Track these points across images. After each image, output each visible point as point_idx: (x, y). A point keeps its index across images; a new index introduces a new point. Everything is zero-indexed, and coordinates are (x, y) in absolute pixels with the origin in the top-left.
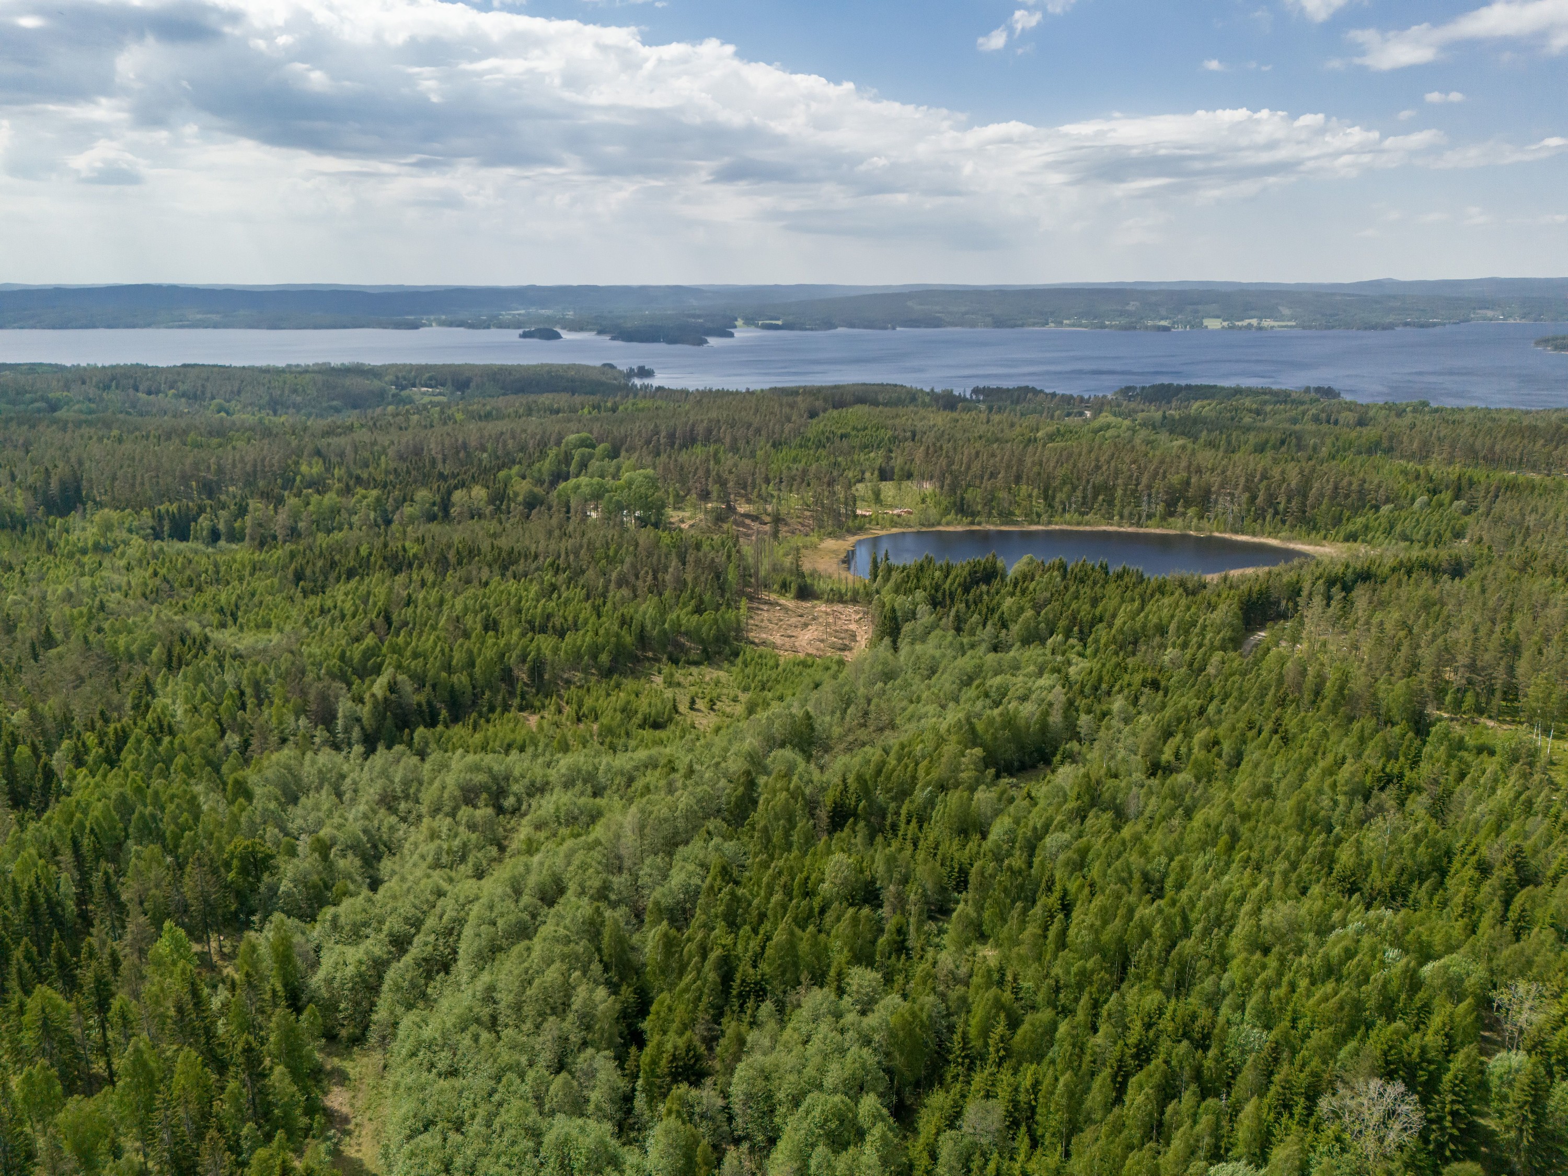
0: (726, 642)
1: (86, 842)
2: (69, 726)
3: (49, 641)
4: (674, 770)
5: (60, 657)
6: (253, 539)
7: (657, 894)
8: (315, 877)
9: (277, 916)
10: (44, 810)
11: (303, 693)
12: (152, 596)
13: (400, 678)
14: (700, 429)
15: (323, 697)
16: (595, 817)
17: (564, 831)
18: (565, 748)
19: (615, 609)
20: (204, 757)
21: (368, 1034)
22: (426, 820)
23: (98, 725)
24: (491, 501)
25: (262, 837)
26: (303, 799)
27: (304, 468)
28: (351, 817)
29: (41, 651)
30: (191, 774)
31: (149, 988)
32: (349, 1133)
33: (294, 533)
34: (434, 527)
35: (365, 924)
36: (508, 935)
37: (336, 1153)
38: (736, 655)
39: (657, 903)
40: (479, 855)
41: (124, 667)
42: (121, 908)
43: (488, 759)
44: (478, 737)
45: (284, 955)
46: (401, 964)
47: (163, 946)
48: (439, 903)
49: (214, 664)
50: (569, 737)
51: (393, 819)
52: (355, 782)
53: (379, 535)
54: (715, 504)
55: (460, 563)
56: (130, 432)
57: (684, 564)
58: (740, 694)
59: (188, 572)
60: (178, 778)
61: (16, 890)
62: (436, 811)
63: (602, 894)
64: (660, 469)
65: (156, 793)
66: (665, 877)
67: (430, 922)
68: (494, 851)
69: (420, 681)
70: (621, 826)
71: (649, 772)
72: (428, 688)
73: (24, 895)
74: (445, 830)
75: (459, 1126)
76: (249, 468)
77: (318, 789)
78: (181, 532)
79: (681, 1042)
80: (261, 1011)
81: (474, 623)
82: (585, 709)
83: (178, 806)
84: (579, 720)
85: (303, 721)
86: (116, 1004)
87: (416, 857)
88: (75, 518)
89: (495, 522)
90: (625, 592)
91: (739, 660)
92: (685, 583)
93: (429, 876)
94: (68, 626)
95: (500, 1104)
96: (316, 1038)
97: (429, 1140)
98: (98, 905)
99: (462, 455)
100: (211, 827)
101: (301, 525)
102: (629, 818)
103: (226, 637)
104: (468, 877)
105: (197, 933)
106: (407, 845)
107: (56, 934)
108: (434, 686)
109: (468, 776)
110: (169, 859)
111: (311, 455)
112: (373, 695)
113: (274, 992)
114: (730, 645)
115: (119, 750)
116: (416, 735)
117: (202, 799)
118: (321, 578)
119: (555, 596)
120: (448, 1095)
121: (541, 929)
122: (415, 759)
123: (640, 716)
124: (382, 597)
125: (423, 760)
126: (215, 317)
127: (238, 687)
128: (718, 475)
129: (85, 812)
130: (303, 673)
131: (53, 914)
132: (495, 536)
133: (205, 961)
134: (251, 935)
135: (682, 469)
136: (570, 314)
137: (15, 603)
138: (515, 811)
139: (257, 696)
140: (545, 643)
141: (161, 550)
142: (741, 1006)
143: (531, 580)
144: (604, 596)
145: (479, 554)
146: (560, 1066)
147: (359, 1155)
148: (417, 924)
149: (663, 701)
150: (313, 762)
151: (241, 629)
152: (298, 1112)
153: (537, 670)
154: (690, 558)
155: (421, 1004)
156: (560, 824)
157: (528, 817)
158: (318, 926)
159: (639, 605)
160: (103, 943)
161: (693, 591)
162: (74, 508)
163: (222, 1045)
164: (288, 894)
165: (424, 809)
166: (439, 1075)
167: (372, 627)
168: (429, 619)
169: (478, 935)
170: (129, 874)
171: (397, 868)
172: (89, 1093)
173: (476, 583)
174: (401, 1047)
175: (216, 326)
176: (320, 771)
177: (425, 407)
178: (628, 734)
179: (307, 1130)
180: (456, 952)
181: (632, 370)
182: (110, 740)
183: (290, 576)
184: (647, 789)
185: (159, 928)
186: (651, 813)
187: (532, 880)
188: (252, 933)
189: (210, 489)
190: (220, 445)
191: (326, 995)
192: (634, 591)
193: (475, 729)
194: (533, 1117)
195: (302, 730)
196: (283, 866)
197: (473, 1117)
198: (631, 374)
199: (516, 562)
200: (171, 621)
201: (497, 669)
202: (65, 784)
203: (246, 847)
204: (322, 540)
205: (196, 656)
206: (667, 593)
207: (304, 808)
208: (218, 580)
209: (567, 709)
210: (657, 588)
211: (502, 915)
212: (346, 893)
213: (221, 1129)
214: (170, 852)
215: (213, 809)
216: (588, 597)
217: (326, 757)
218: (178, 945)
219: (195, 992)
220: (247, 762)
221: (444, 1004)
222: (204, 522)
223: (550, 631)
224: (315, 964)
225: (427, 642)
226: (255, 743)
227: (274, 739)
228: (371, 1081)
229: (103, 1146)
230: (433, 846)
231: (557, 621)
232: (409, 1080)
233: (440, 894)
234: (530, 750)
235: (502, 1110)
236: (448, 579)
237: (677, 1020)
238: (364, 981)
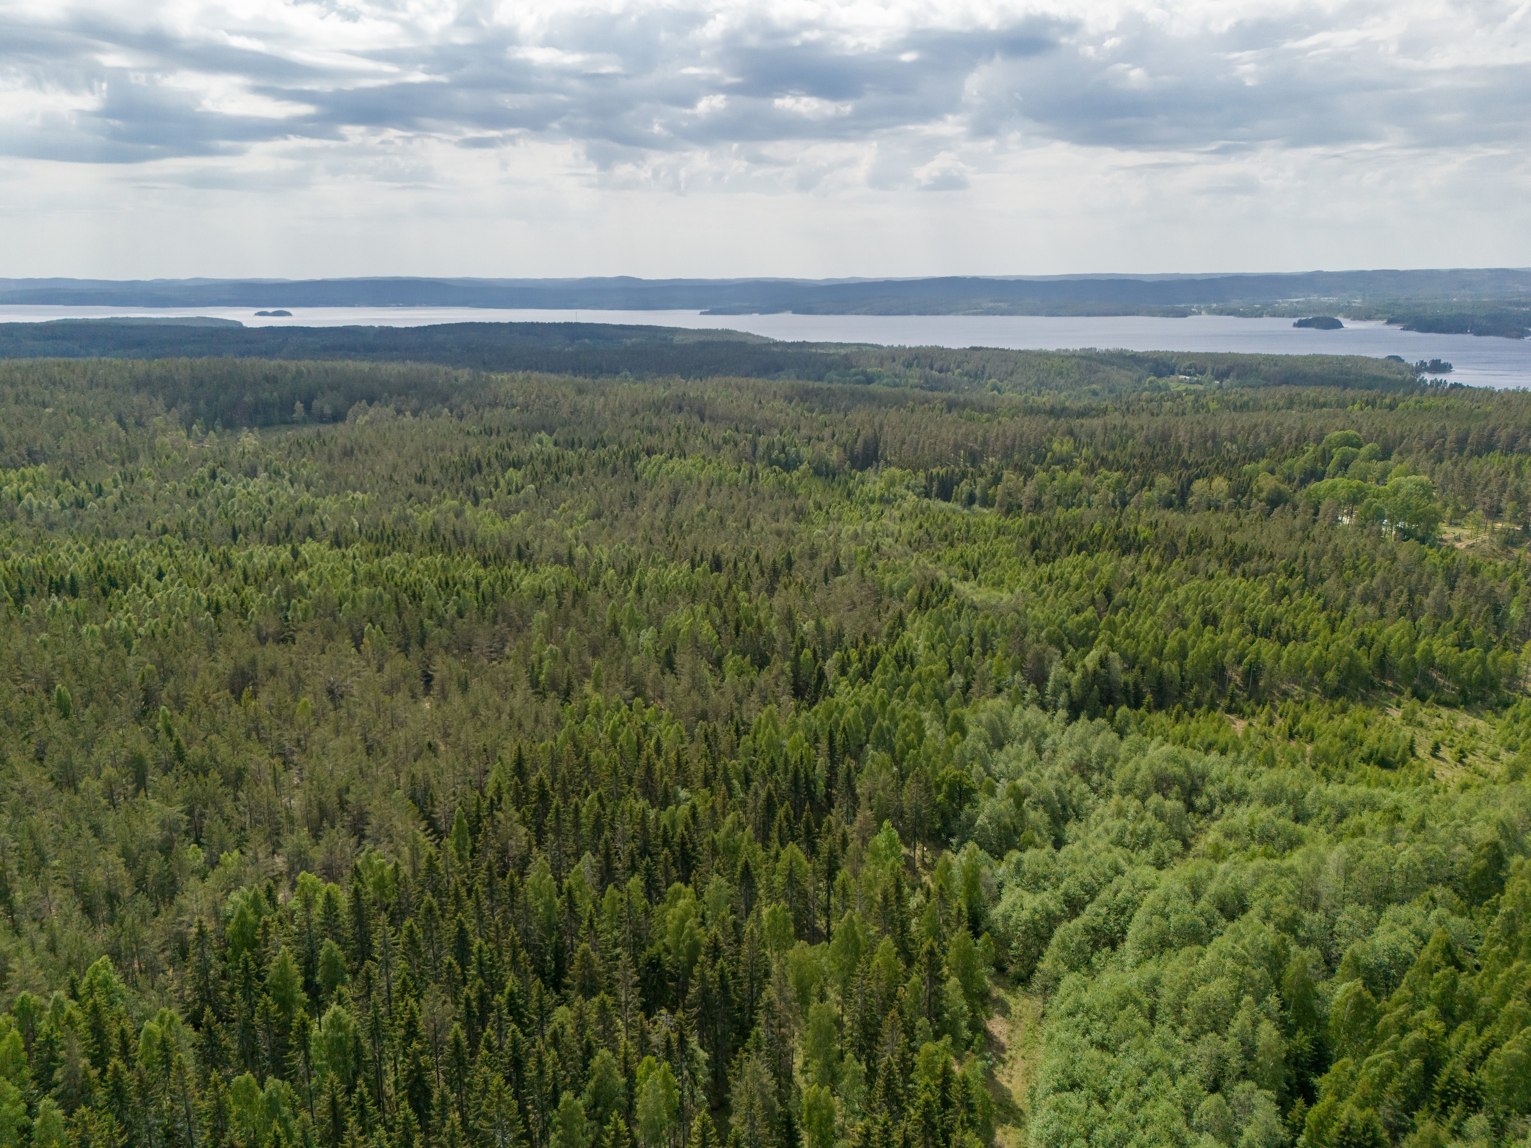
0: (1494, 687)
1: (839, 737)
2: (840, 641)
3: (837, 570)
4: (1399, 818)
5: (843, 584)
6: (1001, 506)
7: (1356, 946)
8: (1008, 820)
9: (971, 845)
10: (814, 703)
11: (1023, 652)
12: (915, 545)
13: (1112, 654)
14: (1503, 435)
15: (1039, 658)
16: (1294, 843)
17: (1255, 847)
18: (1271, 762)
19: (1354, 625)
20: (934, 690)
21: (1033, 979)
22: (1116, 797)
23: (861, 644)
24: (1233, 494)
25: (969, 771)
26: (1007, 747)
27: (1056, 446)
28: (1047, 774)
29: (830, 577)
30: (922, 702)
31: (866, 872)
32: (1003, 1062)
33: (1037, 505)
34: (1171, 516)
35: (1045, 878)
36: (1178, 933)
37: (989, 1074)
38: (1507, 706)
39: (1355, 958)
40: (1163, 845)
41: (886, 600)
42: (855, 798)
43: (1187, 753)
44: (1179, 729)
45: (973, 882)
46: (1071, 926)
47: (880, 840)
48: (1116, 880)
49: (955, 611)
50: (1277, 752)
51: (1084, 787)
52: (1054, 743)
53: (1113, 515)
54: (1506, 525)
55: (1189, 552)
56: (922, 404)
57: (1452, 588)
58: (1503, 752)
59: (945, 528)
60: (911, 703)
61: (786, 761)
62: (1127, 790)
63: (1290, 926)
64: (1439, 478)
65: (893, 710)
66: (1369, 932)
67: (1105, 895)
68: (1178, 846)
69: (1131, 662)
70: (1323, 861)
71: (1366, 813)
72: (1137, 670)
73: (791, 767)
74: (1132, 811)
75: (1103, 1099)
76: (1008, 442)
77: (1022, 741)
78: (945, 494)
79: (1360, 1116)
80: (947, 923)
81: (1193, 616)
82: (1300, 727)
83: (908, 726)
84: (1291, 737)
85: (1018, 677)
86: (840, 876)
87: (1100, 828)
88: (870, 472)
89: (1232, 515)
90: (1371, 610)
91: (1509, 713)
92: (1449, 612)
93: (1110, 851)
94: (852, 559)
95: (1147, 1098)
96: (987, 965)
97: (1073, 1100)
98: (839, 791)
99: (1209, 444)
100: (930, 750)
101: (1045, 498)
102: (1334, 855)
103: (965, 589)
104: (1147, 863)
105: (909, 838)
106: (1093, 816)
107: (807, 806)
108: (1143, 670)
109: (1164, 765)
110: (895, 769)
111: (1064, 435)
112: (1084, 666)
113: (960, 910)
114: (1499, 693)
115: (872, 667)
116: (1119, 712)
117: (927, 724)
118: (1054, 549)
119: (1285, 601)
120: (1096, 1066)
121: (1216, 940)
122: (1114, 736)
123: (1365, 749)
124: (1107, 576)
125: (1121, 738)
126: (1004, 305)
127: (969, 635)
128: (1517, 491)
129: (841, 713)
130: (1025, 633)
131: (808, 788)
132: (1230, 530)
133: (909, 862)
134: (948, 853)
135: (1469, 479)
136: (1357, 302)
137: (819, 536)
138: (1206, 812)
139: (983, 646)
140: (1267, 649)
141: (928, 507)
142: (1444, 1107)
143: (1262, 581)
144: (1344, 609)
145: (1210, 546)
146: (1215, 1088)
147: (1009, 1086)
148: (1092, 893)
149: (1396, 739)
150: (1021, 716)
151: (979, 584)
152: (964, 1024)
153: (1253, 674)
154: (1462, 583)
155: (1084, 970)
156: (1253, 838)
157: (1219, 823)
158: (1004, 865)
159: (1385, 626)
160: (839, 824)
161: (1457, 623)
162: (870, 465)
163: (912, 941)
164: (983, 829)
165: (1115, 786)
166: (1092, 1043)
167: (1093, 602)
168: (1149, 602)
169: (1150, 923)
170: (865, 772)
171: (1081, 834)
172: (812, 943)
173: (1201, 574)
174: (1061, 1001)
175: (1003, 313)
176: (1026, 725)
177: (1179, 395)
178: (1347, 765)
179: (969, 1043)
180: (1125, 933)
181: (1423, 364)
182: (867, 660)
183: (1028, 542)
184: (1361, 830)
185: (880, 825)
186: (1361, 857)
187: (1213, 887)
188: (949, 853)
189: (974, 458)
190: (988, 420)
191: (1002, 930)
192: (1382, 609)
193: (1177, 719)
194: (1179, 1124)
195: (1016, 685)
196: (982, 802)
197: (1118, 1097)
198: (1422, 367)
199: (1249, 559)
200: (926, 568)
201: (1210, 665)
202: (831, 686)
203: (955, 776)
204: (1061, 514)
205: (940, 601)
206: (1422, 620)
207: (1007, 755)
208: (968, 539)
209: (1279, 722)
210: (1411, 611)
211: (1177, 912)
212: (1031, 843)
213: (901, 1013)
214: (896, 763)
215: (933, 735)
216: (1324, 608)
217: (1032, 714)
218: (891, 844)
219: (899, 888)
220: (966, 702)
221: (1106, 978)
222: (964, 487)
223: (1274, 637)
224: (997, 899)
225: (1145, 625)
226: (975, 686)
227: (991, 687)
228: (1028, 1022)
229: (814, 989)
230: (1118, 823)
231: (1284, 628)
232: (1063, 1035)
233: (1118, 871)
234: (1232, 755)
235: (1149, 1104)
236: (1173, 567)
237: (1359, 1090)
238: (1035, 928)
